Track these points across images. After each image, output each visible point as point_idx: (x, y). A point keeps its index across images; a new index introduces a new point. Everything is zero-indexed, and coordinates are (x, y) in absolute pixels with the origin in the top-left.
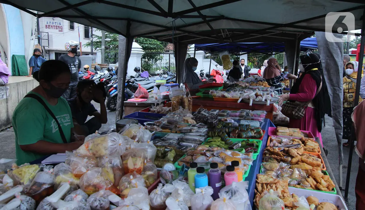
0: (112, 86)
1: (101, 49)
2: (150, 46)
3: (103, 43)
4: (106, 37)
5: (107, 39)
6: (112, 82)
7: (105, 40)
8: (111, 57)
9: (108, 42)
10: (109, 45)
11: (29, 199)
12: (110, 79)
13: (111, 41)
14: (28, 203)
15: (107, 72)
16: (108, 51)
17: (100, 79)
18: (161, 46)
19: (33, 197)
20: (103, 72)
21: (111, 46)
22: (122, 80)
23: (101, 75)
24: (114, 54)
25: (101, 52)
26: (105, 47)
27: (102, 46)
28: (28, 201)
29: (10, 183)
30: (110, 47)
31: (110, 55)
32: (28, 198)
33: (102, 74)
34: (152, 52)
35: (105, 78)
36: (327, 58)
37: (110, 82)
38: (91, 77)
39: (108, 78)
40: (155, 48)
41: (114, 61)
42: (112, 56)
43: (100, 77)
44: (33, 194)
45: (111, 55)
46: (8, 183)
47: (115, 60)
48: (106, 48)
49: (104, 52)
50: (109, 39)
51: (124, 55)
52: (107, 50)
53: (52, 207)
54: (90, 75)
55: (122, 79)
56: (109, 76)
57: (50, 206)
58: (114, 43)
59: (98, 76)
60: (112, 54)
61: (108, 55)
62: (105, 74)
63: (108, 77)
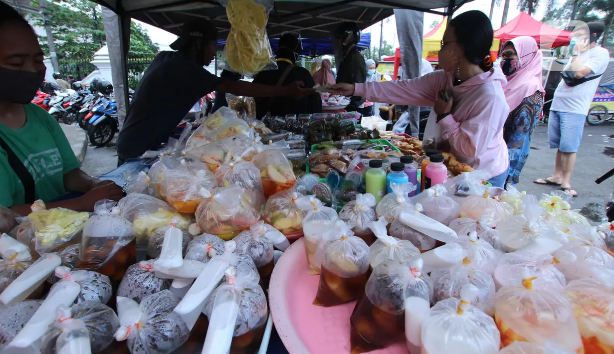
0: (87, 112)
1: (50, 58)
2: (134, 52)
3: (52, 48)
4: (55, 37)
5: (57, 42)
6: (87, 106)
7: (55, 42)
8: (72, 71)
9: (60, 47)
10: (63, 52)
11: (96, 275)
12: (81, 101)
13: (65, 44)
14: (98, 286)
15: (74, 91)
16: (64, 61)
17: (63, 103)
18: (150, 53)
19: (101, 271)
20: (67, 92)
21: (66, 52)
22: (121, 88)
23: (64, 97)
24: (76, 65)
25: (51, 62)
26: (58, 55)
27: (51, 53)
28: (95, 281)
29: (22, 253)
30: (65, 54)
31: (68, 67)
32: (92, 274)
33: (65, 95)
34: (138, 61)
35: (72, 100)
36: (407, 47)
37: (82, 107)
38: (45, 102)
39: (78, 101)
40: (141, 56)
41: (78, 78)
42: (72, 69)
43: (62, 100)
44: (100, 265)
45: (70, 67)
46: (17, 254)
47: (79, 76)
48: (59, 57)
49: (56, 63)
50: (62, 42)
51: (118, 45)
52: (62, 60)
53: (159, 279)
54: (43, 97)
55: (122, 86)
56: (79, 98)
57: (156, 279)
58: (72, 48)
59: (59, 99)
60: (71, 65)
61: (65, 67)
62: (69, 95)
63: (77, 99)
